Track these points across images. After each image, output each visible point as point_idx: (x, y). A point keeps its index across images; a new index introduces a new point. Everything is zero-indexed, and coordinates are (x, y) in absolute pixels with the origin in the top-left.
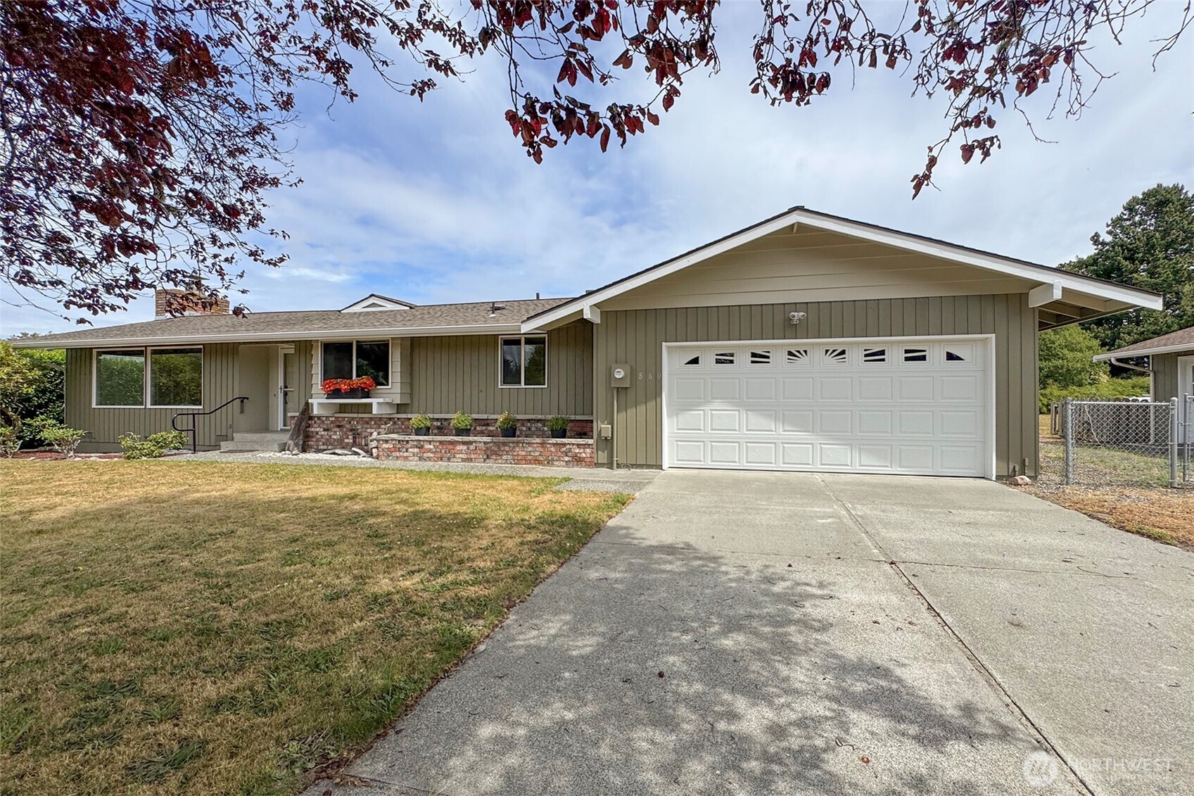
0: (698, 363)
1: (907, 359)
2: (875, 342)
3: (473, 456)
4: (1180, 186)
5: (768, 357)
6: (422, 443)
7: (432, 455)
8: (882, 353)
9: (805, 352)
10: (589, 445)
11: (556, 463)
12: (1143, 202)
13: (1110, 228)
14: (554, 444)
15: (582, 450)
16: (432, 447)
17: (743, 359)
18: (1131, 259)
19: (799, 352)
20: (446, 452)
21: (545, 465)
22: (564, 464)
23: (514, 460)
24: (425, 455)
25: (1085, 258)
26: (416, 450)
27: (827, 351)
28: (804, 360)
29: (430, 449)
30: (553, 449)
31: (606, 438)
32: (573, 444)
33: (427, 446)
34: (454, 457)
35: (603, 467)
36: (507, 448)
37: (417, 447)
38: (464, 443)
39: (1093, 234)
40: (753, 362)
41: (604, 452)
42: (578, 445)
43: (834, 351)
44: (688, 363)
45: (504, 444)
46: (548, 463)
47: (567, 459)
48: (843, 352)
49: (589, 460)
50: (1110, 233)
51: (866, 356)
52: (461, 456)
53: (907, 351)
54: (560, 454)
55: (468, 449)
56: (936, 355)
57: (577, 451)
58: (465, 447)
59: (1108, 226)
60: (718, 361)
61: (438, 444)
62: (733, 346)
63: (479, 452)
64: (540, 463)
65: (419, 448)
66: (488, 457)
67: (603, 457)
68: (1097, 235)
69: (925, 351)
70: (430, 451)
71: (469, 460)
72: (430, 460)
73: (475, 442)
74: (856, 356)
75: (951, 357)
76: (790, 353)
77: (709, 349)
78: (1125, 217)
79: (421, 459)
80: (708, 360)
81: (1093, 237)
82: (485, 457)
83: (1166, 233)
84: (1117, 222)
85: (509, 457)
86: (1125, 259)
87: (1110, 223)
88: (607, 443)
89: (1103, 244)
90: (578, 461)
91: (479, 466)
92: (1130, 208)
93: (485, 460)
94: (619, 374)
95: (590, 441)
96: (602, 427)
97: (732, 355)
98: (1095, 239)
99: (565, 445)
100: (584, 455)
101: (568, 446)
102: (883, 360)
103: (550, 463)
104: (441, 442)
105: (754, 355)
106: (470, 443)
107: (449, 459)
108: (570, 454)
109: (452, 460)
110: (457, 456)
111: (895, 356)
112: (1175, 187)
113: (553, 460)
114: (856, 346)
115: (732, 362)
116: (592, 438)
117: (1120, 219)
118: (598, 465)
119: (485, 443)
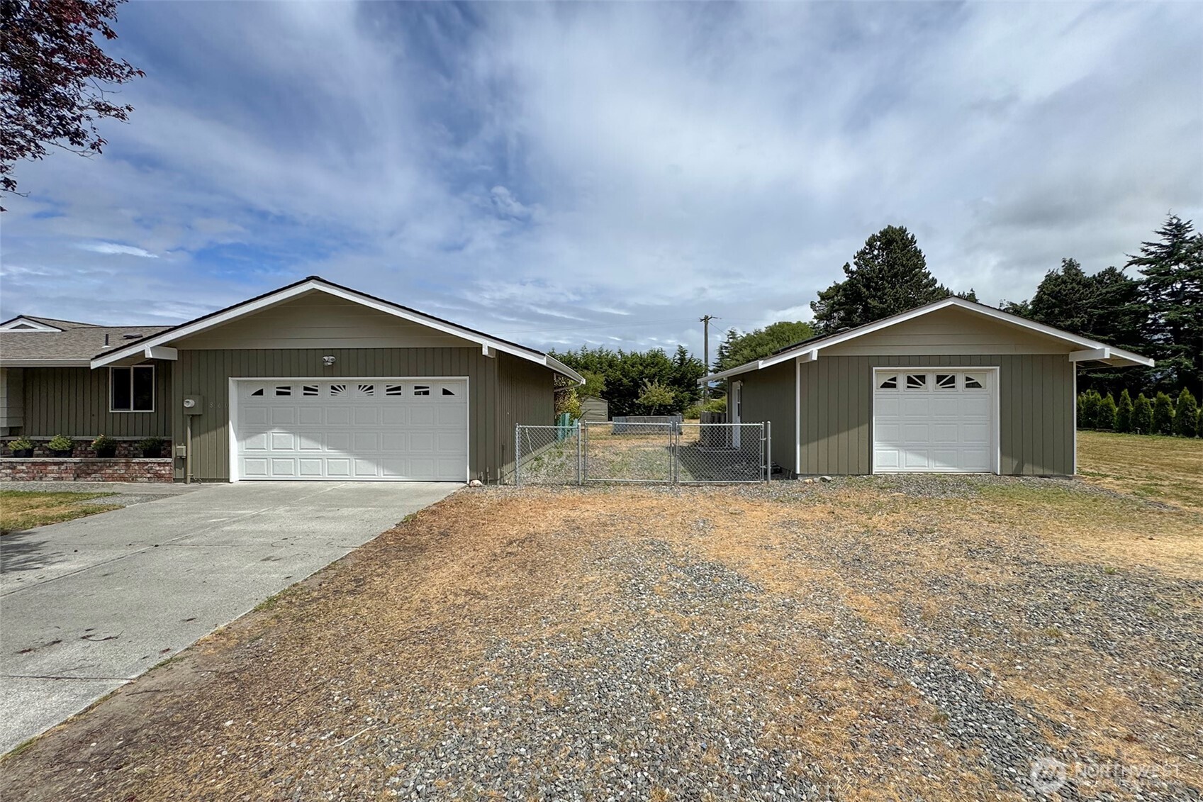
0: (262, 394)
1: (416, 393)
2: (395, 380)
3: (63, 475)
4: (904, 228)
5: (317, 391)
6: (15, 465)
7: (24, 475)
8: (399, 388)
9: (344, 387)
10: (168, 463)
11: (139, 479)
12: (879, 239)
13: (856, 259)
14: (137, 463)
15: (162, 468)
16: (24, 467)
17: (297, 393)
18: (868, 287)
19: (339, 387)
20: (38, 473)
21: (130, 482)
22: (147, 480)
23: (102, 477)
24: (18, 475)
25: (841, 283)
26: (9, 471)
27: (360, 386)
28: (342, 394)
29: (23, 470)
30: (136, 467)
31: (181, 457)
32: (155, 463)
33: (20, 467)
34: (46, 476)
35: (181, 482)
36: (95, 468)
37: (9, 468)
38: (55, 464)
39: (845, 264)
40: (305, 394)
41: (181, 469)
42: (159, 464)
43: (365, 386)
44: (253, 395)
45: (93, 464)
46: (133, 479)
47: (149, 475)
48: (371, 388)
49: (167, 476)
50: (856, 263)
51: (388, 390)
52: (52, 475)
53: (416, 388)
54: (142, 471)
55: (59, 469)
56: (436, 391)
57: (158, 468)
58: (56, 468)
59: (855, 258)
60: (278, 393)
61: (30, 465)
62: (290, 381)
63: (69, 471)
64: (125, 480)
65: (11, 469)
66: (78, 476)
67: (179, 474)
68: (847, 265)
69: (428, 388)
70: (22, 471)
71: (62, 479)
72: (23, 480)
73: (66, 462)
74: (380, 391)
75: (446, 392)
76: (333, 388)
77: (271, 384)
78: (867, 251)
79: (14, 479)
80: (270, 393)
81: (845, 266)
82: (76, 476)
83: (892, 267)
84: (861, 255)
85: (98, 475)
86: (864, 286)
87: (856, 255)
88: (182, 461)
89: (852, 272)
90: (159, 477)
91: (69, 484)
92: (870, 244)
93: (75, 480)
94: (189, 403)
95: (169, 460)
96: (178, 449)
97: (289, 388)
98: (847, 268)
99: (147, 463)
100: (163, 472)
101: (150, 465)
102: (400, 394)
103: (134, 479)
104: (33, 463)
105: (306, 389)
106: (62, 463)
107: (41, 479)
108: (151, 471)
109: (44, 479)
110: (49, 475)
111: (407, 391)
112: (901, 228)
113: (137, 477)
114: (381, 383)
115: (289, 394)
116: (171, 458)
117: (863, 253)
118: (176, 480)
119: (74, 463)
